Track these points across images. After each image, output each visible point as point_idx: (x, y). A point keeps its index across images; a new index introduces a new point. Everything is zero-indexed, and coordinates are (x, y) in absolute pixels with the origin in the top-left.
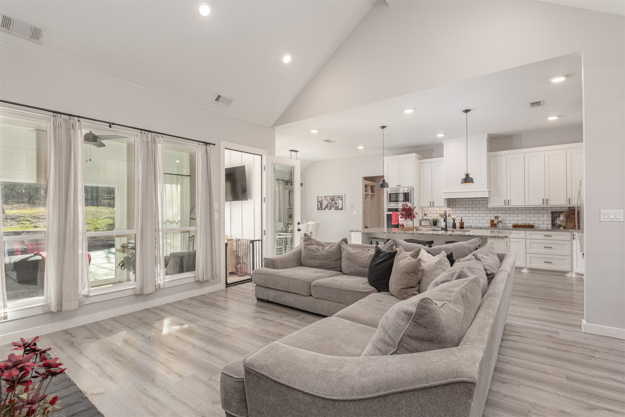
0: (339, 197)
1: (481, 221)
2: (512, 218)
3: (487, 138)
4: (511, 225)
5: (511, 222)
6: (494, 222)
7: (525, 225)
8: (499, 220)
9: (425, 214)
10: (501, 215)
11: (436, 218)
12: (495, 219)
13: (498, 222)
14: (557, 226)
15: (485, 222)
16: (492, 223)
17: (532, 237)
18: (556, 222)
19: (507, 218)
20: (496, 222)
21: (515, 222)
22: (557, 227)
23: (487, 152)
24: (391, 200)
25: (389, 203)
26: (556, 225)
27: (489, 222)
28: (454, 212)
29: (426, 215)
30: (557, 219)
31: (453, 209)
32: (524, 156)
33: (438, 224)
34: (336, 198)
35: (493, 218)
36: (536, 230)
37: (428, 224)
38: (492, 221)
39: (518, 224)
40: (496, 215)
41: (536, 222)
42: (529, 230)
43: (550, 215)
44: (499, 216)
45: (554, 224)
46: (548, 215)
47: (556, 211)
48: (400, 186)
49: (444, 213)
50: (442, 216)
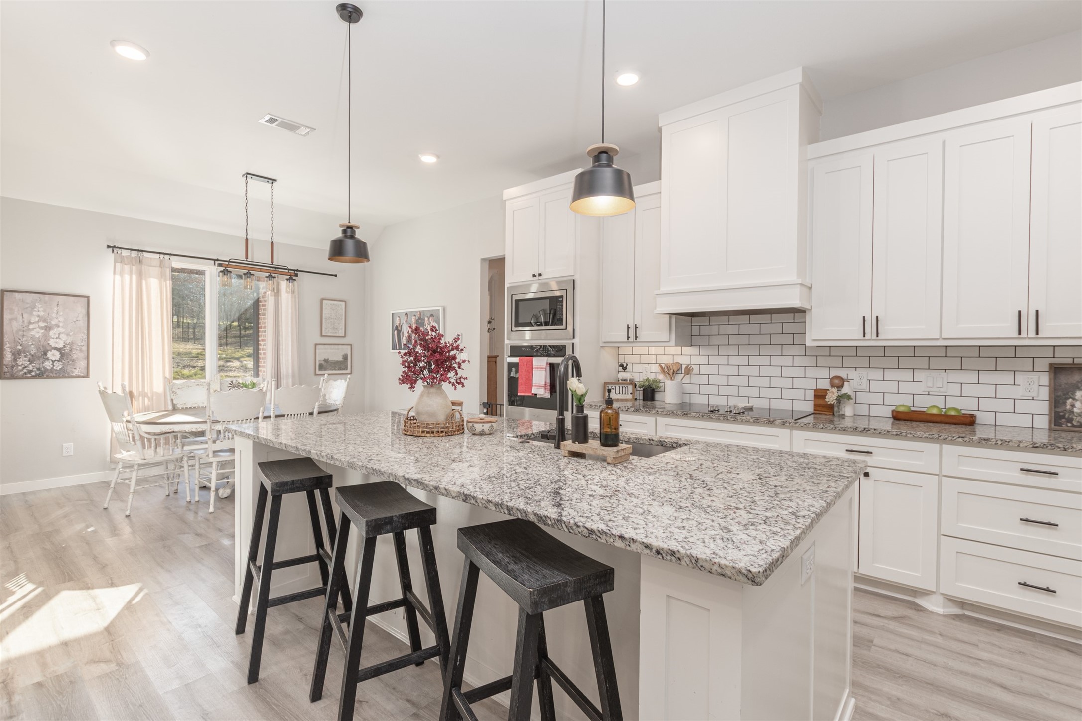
0: (432, 315)
1: (787, 394)
2: (892, 387)
3: (801, 85)
4: (887, 412)
5: (889, 399)
6: (827, 400)
7: (941, 415)
8: (846, 389)
9: (621, 366)
10: (852, 374)
11: (652, 377)
12: (833, 386)
13: (840, 399)
14: (1075, 423)
15: (800, 394)
16: (821, 402)
17: (967, 469)
18: (1073, 406)
19: (874, 386)
20: (831, 398)
21: (904, 402)
22: (1073, 426)
23: (800, 145)
24: (520, 321)
25: (514, 329)
26: (1070, 420)
27: (810, 395)
28: (703, 360)
29: (625, 369)
30: (1073, 393)
31: (704, 350)
32: (944, 143)
33: (658, 396)
34: (426, 319)
35: (824, 385)
36: (985, 442)
37: (630, 397)
38: (820, 395)
39: (913, 409)
40: (835, 373)
41: (985, 404)
42: (953, 442)
43: (1045, 379)
44: (845, 377)
45: (1063, 417)
46: (1034, 377)
47: (1070, 361)
48: (540, 275)
49: (676, 363)
50: (671, 371)
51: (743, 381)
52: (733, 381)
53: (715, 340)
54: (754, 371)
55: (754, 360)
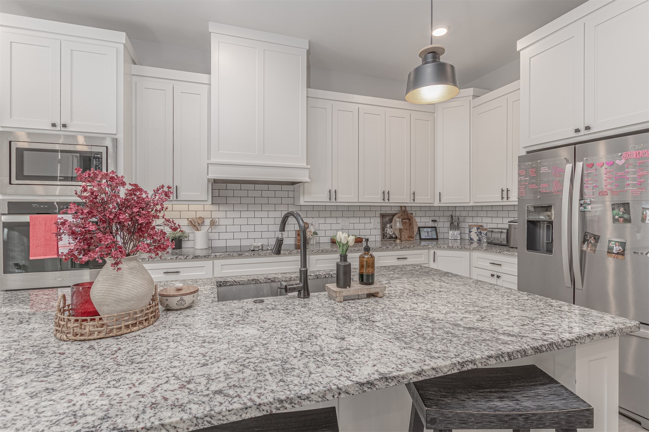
2: (329, 227)
25: (14, 181)
28: (222, 214)
31: (222, 208)
44: (309, 223)
46: (376, 220)
48: (64, 126)
49: (200, 217)
50: (196, 224)
51: (251, 228)
52: (244, 228)
53: (230, 200)
54: (258, 221)
55: (258, 214)
